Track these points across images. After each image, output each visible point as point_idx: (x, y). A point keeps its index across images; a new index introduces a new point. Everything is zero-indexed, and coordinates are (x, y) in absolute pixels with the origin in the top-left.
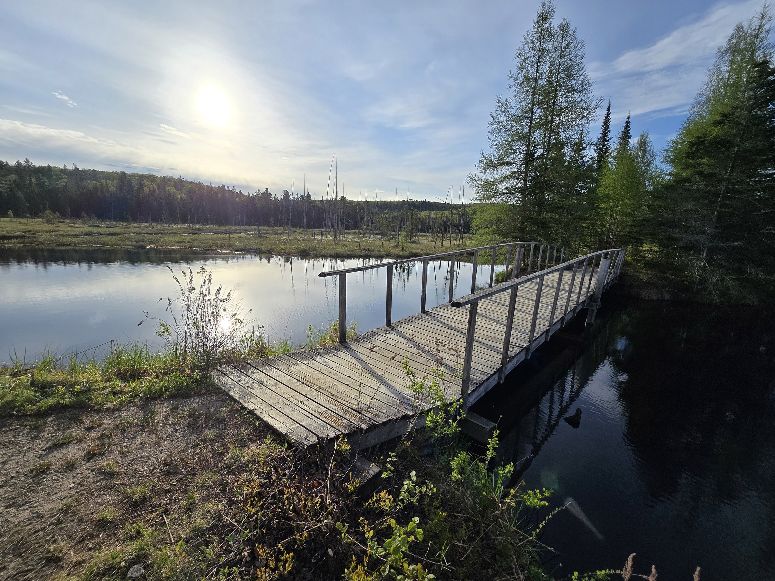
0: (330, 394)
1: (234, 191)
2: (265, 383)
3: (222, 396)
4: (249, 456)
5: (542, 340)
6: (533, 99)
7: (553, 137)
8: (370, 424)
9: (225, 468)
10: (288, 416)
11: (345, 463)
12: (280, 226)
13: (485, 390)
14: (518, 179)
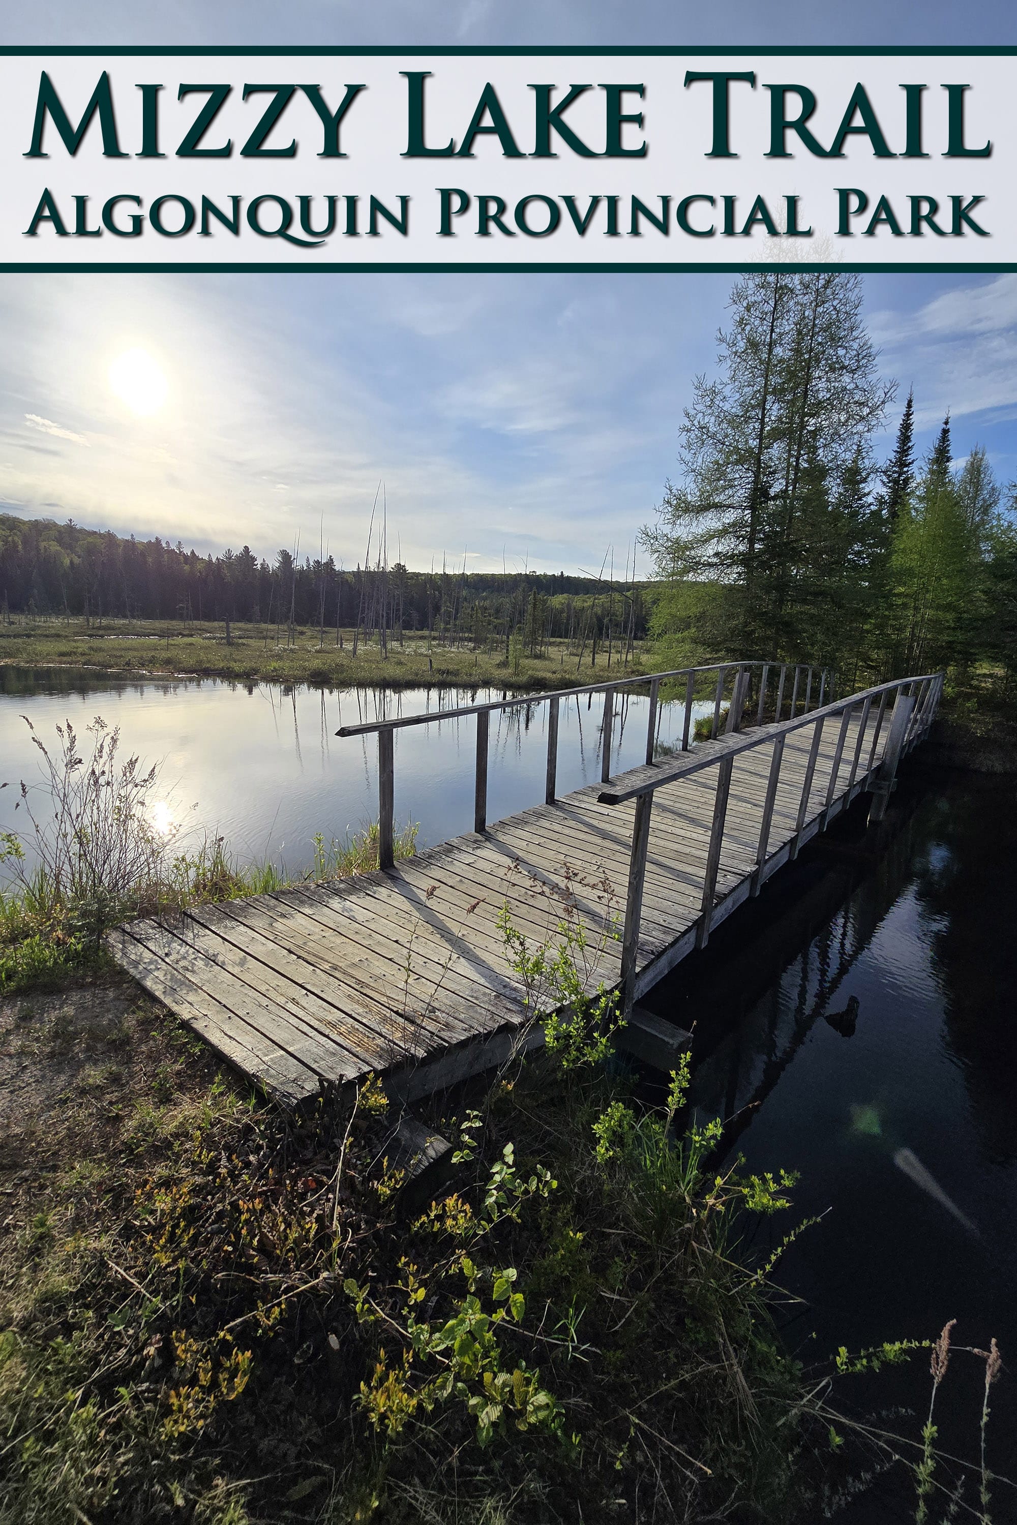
0: (354, 980)
1: (181, 552)
2: (220, 959)
3: (128, 988)
4: (174, 1124)
5: (784, 858)
6: (766, 384)
7: (805, 457)
8: (432, 1047)
9: (121, 1152)
10: (262, 1033)
11: (376, 1135)
12: (273, 622)
13: (670, 963)
14: (738, 538)
